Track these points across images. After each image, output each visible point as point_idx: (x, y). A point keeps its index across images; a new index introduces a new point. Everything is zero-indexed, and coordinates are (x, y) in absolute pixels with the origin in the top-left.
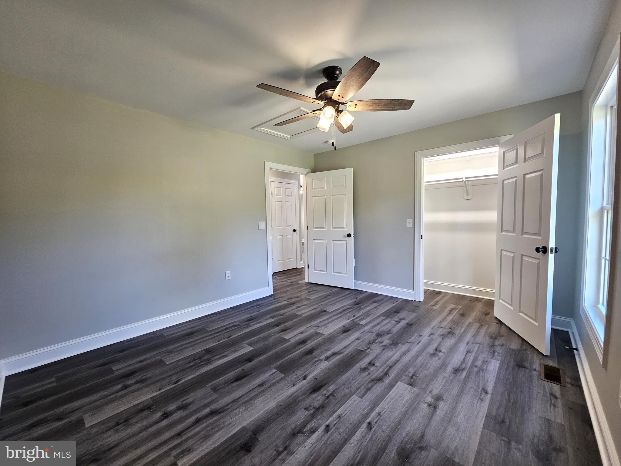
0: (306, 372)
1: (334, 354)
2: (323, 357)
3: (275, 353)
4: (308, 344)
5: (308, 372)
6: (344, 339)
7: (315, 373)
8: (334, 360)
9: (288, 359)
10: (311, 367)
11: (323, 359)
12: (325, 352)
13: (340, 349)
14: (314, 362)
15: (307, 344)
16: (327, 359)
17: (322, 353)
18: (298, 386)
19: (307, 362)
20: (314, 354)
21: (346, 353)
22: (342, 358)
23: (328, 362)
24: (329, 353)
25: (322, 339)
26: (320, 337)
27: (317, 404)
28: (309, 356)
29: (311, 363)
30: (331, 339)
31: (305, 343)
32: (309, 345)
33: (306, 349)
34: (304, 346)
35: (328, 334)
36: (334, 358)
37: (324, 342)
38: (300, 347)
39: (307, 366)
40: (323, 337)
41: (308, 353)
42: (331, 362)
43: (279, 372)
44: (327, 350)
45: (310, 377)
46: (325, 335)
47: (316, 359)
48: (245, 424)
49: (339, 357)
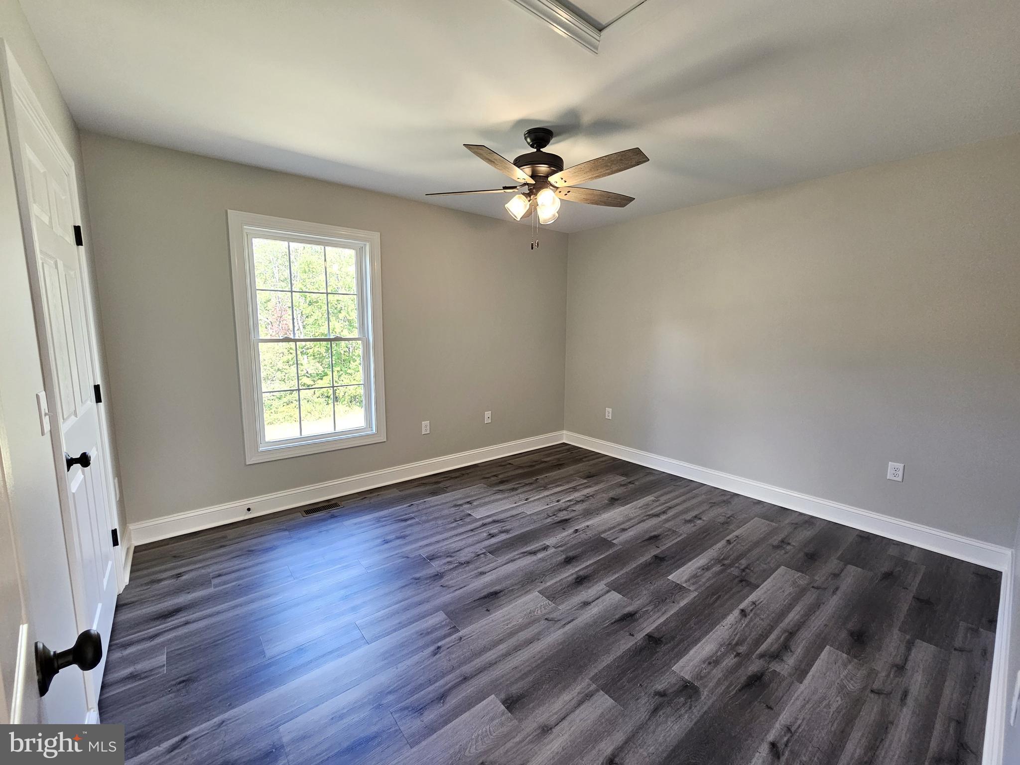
0: (575, 537)
1: (534, 553)
2: (551, 551)
3: (624, 565)
4: (572, 574)
5: (572, 536)
6: (507, 577)
7: (565, 534)
8: (537, 545)
9: (602, 554)
10: (568, 541)
11: (550, 548)
12: (546, 558)
13: (523, 558)
14: (564, 545)
15: (575, 576)
16: (545, 548)
17: (551, 557)
18: (583, 525)
19: (574, 547)
20: (564, 556)
21: (516, 553)
22: (525, 547)
23: (545, 544)
24: (540, 555)
25: (546, 582)
26: (550, 586)
27: (565, 512)
28: (571, 554)
29: (568, 545)
30: (529, 580)
31: (577, 578)
32: (570, 573)
33: (576, 567)
34: (579, 571)
35: (532, 591)
36: (536, 547)
37: (544, 575)
38: (585, 571)
39: (574, 543)
40: (543, 586)
41: (573, 559)
42: (542, 543)
43: (609, 540)
44: (543, 560)
45: (571, 531)
46: (538, 589)
47: (560, 549)
48: (622, 508)
49: (528, 549)
